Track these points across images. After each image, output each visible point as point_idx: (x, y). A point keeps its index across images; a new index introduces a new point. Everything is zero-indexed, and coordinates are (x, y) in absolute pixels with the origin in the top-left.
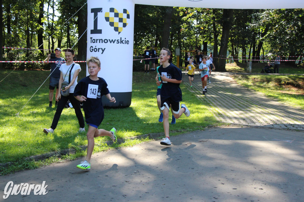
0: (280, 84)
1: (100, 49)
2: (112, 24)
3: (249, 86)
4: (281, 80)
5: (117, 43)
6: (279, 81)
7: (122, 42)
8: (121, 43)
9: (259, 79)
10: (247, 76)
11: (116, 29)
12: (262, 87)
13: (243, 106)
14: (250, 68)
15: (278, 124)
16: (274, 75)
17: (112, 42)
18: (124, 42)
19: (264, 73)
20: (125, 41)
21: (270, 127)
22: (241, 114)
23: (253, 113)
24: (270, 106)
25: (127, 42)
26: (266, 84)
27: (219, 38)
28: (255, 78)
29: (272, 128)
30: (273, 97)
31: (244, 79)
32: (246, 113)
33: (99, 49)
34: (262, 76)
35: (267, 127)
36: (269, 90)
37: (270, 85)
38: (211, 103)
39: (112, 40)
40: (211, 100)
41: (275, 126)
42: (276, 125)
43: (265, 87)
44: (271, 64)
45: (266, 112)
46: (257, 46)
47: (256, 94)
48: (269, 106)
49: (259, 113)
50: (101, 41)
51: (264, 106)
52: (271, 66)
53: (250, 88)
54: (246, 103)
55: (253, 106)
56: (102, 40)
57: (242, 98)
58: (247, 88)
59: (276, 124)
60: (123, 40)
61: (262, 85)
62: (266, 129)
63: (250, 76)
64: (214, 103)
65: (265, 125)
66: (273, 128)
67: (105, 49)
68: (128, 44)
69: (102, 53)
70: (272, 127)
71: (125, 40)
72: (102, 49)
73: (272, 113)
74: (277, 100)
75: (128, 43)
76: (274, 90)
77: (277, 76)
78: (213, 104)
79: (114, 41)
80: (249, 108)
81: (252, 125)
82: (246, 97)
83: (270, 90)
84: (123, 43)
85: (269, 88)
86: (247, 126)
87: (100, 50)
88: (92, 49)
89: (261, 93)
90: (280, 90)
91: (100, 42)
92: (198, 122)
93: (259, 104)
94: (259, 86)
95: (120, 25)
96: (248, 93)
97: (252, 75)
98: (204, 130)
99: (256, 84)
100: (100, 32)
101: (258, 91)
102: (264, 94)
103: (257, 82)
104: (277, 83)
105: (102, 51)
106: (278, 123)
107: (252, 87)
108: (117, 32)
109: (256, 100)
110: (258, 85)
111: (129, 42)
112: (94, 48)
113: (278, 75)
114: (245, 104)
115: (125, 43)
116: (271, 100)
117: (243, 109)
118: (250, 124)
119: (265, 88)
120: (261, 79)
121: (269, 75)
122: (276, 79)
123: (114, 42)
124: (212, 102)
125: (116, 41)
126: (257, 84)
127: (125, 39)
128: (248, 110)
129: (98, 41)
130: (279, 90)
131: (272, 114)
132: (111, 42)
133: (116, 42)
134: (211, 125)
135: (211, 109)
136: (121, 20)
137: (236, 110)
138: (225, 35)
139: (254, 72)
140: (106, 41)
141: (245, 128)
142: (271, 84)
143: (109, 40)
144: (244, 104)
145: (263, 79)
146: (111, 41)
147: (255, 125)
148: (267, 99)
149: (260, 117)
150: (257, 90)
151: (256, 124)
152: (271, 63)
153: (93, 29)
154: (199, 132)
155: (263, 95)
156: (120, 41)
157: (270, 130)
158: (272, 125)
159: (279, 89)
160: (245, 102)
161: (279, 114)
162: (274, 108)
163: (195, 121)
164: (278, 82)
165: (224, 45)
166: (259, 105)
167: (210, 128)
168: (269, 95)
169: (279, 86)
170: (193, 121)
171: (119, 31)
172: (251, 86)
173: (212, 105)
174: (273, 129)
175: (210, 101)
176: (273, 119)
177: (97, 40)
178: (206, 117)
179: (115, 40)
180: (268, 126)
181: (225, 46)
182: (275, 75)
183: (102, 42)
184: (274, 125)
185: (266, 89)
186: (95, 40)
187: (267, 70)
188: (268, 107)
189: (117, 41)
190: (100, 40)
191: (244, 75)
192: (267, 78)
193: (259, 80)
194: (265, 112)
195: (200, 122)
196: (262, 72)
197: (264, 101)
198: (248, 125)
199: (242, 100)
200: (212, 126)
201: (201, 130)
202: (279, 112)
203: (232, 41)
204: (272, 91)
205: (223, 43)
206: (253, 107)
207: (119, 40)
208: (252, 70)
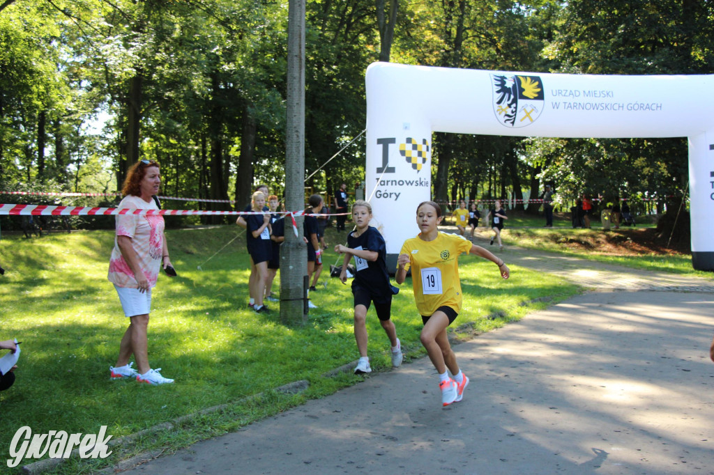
2: (409, 160)
7: (421, 183)
8: (420, 185)
11: (415, 166)
17: (410, 184)
18: (423, 183)
25: (427, 184)
33: (391, 194)
39: (410, 182)
50: (394, 183)
56: (395, 181)
67: (399, 194)
68: (427, 186)
69: (396, 199)
71: (424, 180)
72: (395, 194)
84: (422, 185)
88: (381, 195)
91: (392, 184)
95: (419, 160)
100: (392, 170)
105: (395, 197)
108: (416, 171)
112: (382, 193)
123: (412, 184)
129: (390, 183)
132: (408, 184)
133: (414, 184)
136: (420, 154)
140: (401, 183)
143: (406, 181)
146: (408, 182)
153: (380, 165)
156: (419, 182)
171: (418, 169)
177: (388, 182)
179: (413, 181)
183: (396, 185)
186: (384, 181)
189: (416, 182)
190: (392, 181)
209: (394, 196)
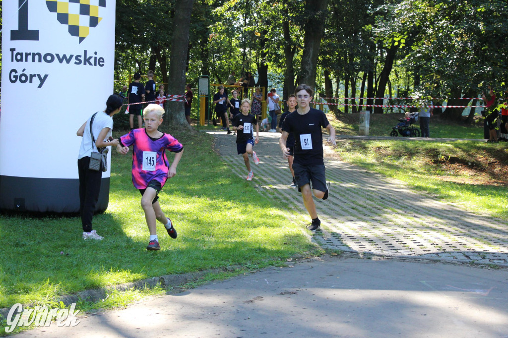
0: (437, 161)
1: (35, 75)
2: (63, 18)
3: (368, 164)
4: (437, 152)
5: (76, 63)
6: (433, 154)
7: (87, 61)
8: (85, 64)
9: (390, 149)
10: (363, 142)
11: (74, 31)
12: (397, 168)
13: (364, 210)
14: (366, 126)
15: (449, 253)
16: (420, 141)
17: (64, 61)
18: (92, 61)
19: (397, 136)
20: (96, 58)
21: (432, 258)
22: (362, 228)
23: (389, 225)
24: (424, 210)
25: (99, 61)
26: (406, 162)
27: (298, 57)
28: (379, 148)
29: (436, 261)
30: (425, 189)
31: (356, 150)
32: (374, 227)
33: (32, 76)
34: (395, 142)
35: (426, 259)
36: (412, 175)
37: (414, 163)
38: (291, 202)
39: (64, 56)
40: (288, 196)
41: (443, 257)
42: (445, 254)
43: (405, 168)
44: (412, 117)
45: (418, 225)
46: (377, 77)
47: (387, 183)
48: (422, 209)
49: (403, 227)
50: (37, 57)
51: (411, 211)
52: (412, 121)
53: (371, 168)
54: (369, 204)
55: (386, 210)
56: (39, 54)
57: (360, 193)
58: (365, 171)
59: (445, 251)
60: (91, 58)
61: (396, 163)
62: (424, 263)
63: (369, 143)
64: (296, 203)
65: (421, 255)
66: (439, 261)
67: (46, 76)
68: (102, 66)
69: (40, 86)
70: (437, 258)
71: (94, 56)
72: (39, 76)
73: (431, 226)
74: (436, 197)
75: (101, 63)
76: (424, 174)
77: (427, 143)
78: (296, 206)
79: (68, 57)
80: (379, 216)
81: (390, 254)
82: (368, 191)
83: (415, 175)
84: (90, 64)
85: (413, 170)
86: (381, 256)
87: (34, 78)
88: (16, 77)
89: (399, 182)
90: (438, 174)
91: (34, 60)
92: (269, 247)
93: (398, 207)
94: (390, 166)
95: (84, 21)
96: (371, 181)
97: (374, 140)
98: (284, 266)
99: (383, 160)
100: (34, 35)
101: (390, 176)
102: (405, 183)
103: (385, 155)
104: (428, 160)
105: (39, 82)
106: (448, 249)
107: (375, 168)
108: (77, 38)
109: (391, 197)
110: (388, 162)
111: (103, 61)
112: (19, 74)
113: (429, 141)
114: (369, 207)
115: (95, 65)
116: (422, 198)
117: (365, 218)
118: (385, 253)
119: (405, 170)
120: (394, 150)
121: (409, 141)
122: (426, 149)
123: (68, 61)
124: (292, 200)
125: (74, 58)
126: (387, 160)
127: (96, 53)
128: (376, 221)
129: (30, 57)
130: (435, 174)
131: (431, 229)
132: (61, 61)
133: (73, 60)
134: (299, 255)
135: (293, 216)
136: (85, 9)
137: (351, 221)
138: (311, 51)
139: (375, 134)
140: (49, 58)
141: (376, 261)
142: (418, 162)
143: (58, 55)
144: (365, 205)
145: (397, 150)
146: (61, 57)
147: (399, 254)
148: (413, 195)
149: (406, 236)
150: (389, 173)
151: (399, 251)
152: (413, 115)
153: (16, 28)
154: (273, 271)
155: (402, 186)
156: (82, 59)
157: (433, 265)
158: (437, 254)
159: (434, 172)
160: (368, 202)
161: (446, 228)
162: (433, 216)
163: (262, 246)
164: (430, 156)
165: (308, 74)
166: (398, 209)
167: (297, 262)
168: (416, 185)
169: (435, 165)
170: (257, 246)
171: (81, 35)
172: (372, 165)
173: (293, 208)
174: (438, 263)
175: (287, 199)
176: (437, 241)
177: (27, 55)
178: (286, 236)
179: (71, 56)
180: (426, 257)
181: (310, 75)
182: (424, 141)
183: (40, 61)
184: (440, 255)
185: (407, 172)
186: (21, 54)
187: (404, 129)
188: (419, 214)
189: (77, 58)
190: (34, 55)
191: (356, 141)
192: (406, 148)
193: (390, 151)
194: (414, 223)
195: (275, 248)
196: (394, 134)
197: (409, 199)
198: (381, 253)
199: (360, 198)
200: (302, 257)
201: (280, 266)
202: (446, 225)
203: (325, 63)
204: (419, 175)
205: (307, 67)
206: (386, 212)
207: (80, 56)
208: (370, 129)
209: (36, 80)
